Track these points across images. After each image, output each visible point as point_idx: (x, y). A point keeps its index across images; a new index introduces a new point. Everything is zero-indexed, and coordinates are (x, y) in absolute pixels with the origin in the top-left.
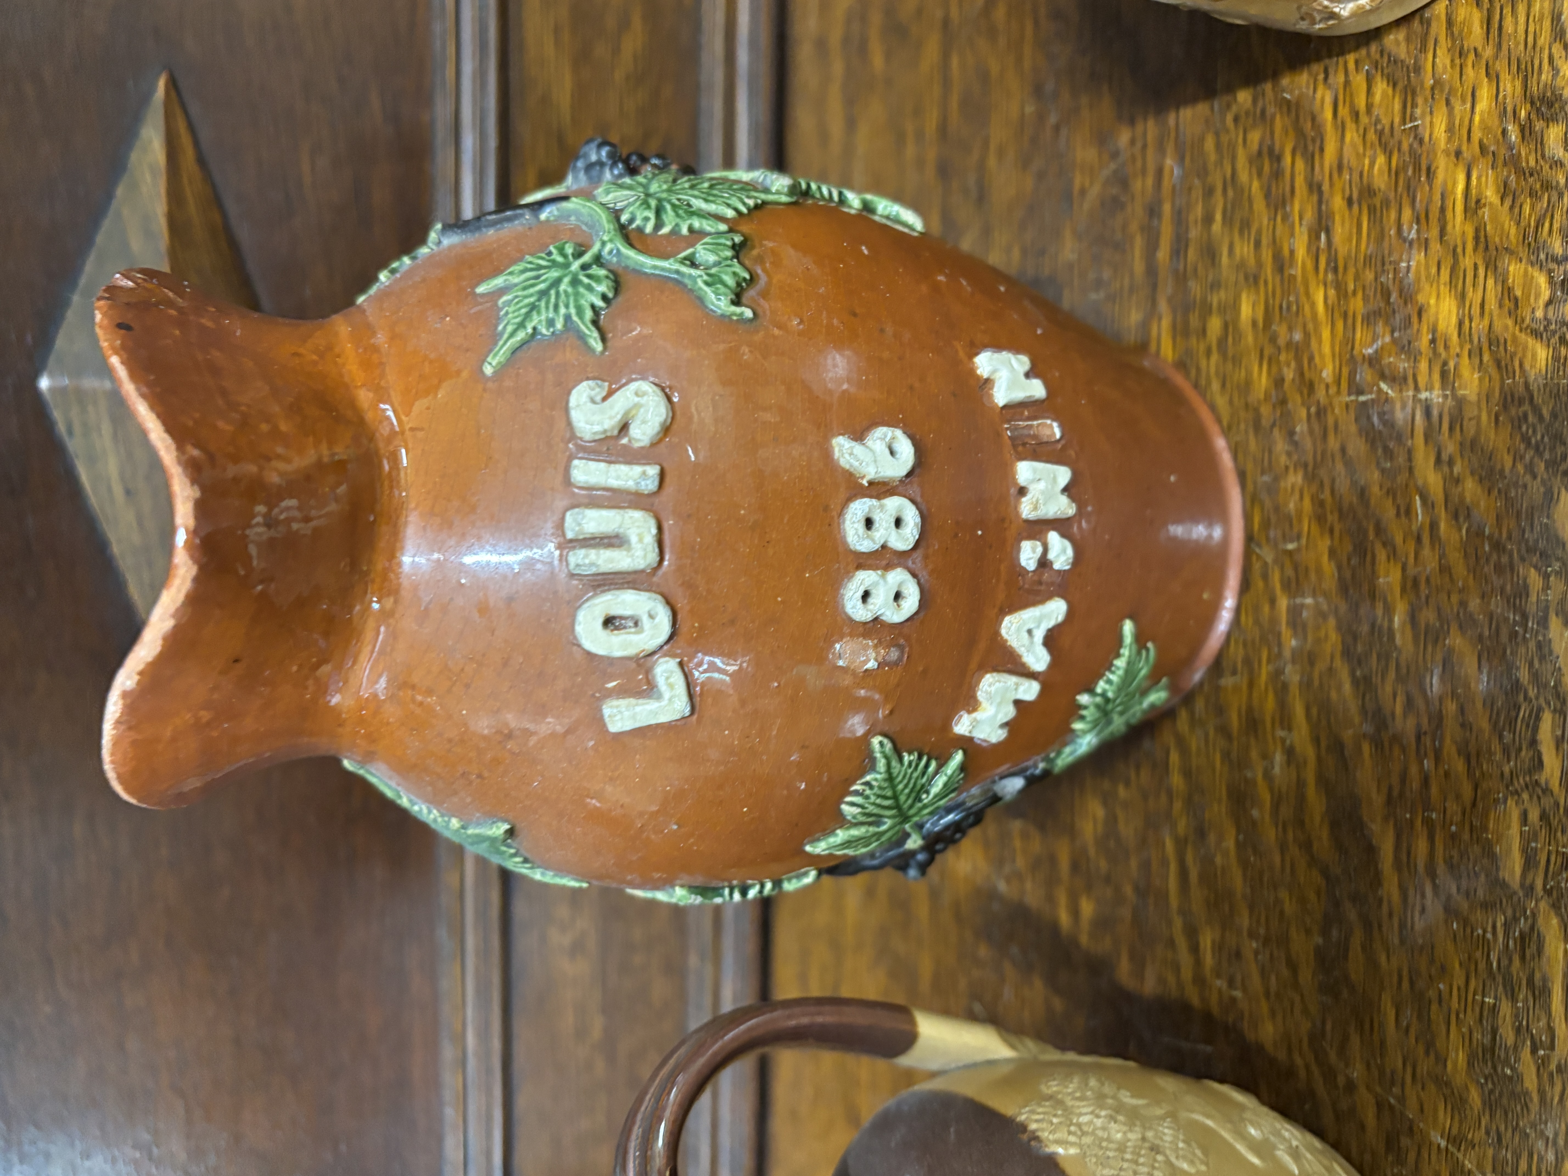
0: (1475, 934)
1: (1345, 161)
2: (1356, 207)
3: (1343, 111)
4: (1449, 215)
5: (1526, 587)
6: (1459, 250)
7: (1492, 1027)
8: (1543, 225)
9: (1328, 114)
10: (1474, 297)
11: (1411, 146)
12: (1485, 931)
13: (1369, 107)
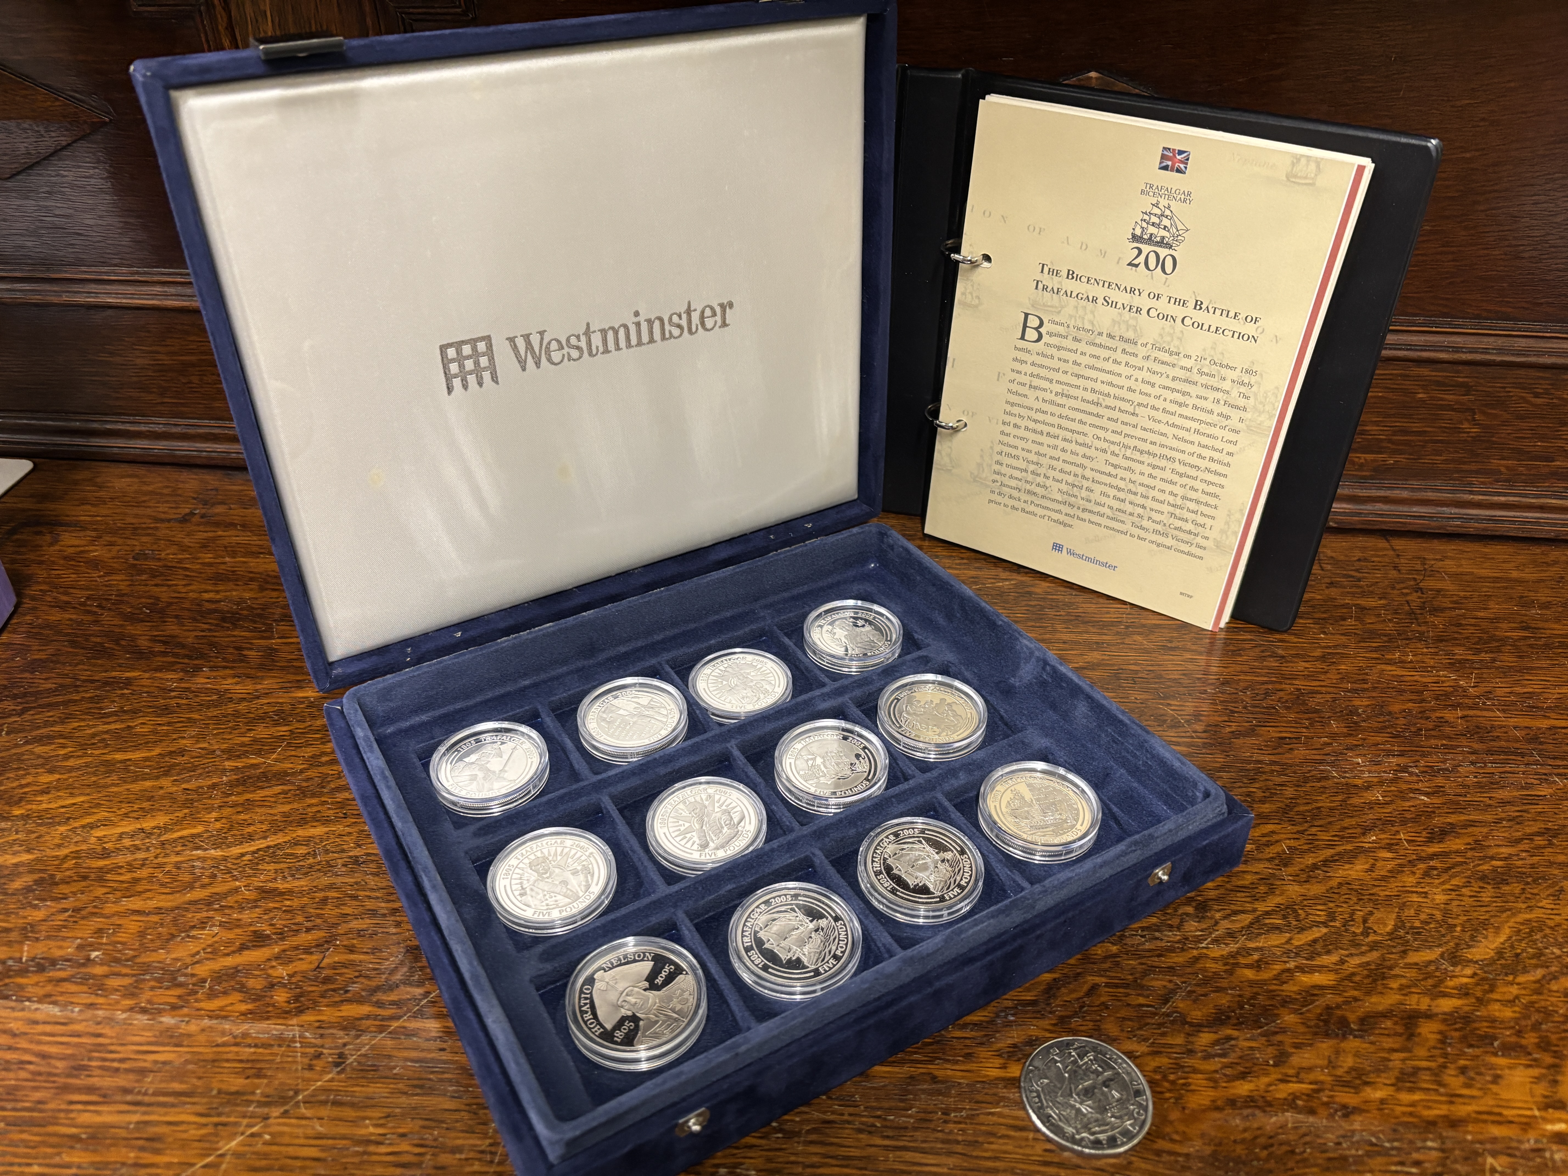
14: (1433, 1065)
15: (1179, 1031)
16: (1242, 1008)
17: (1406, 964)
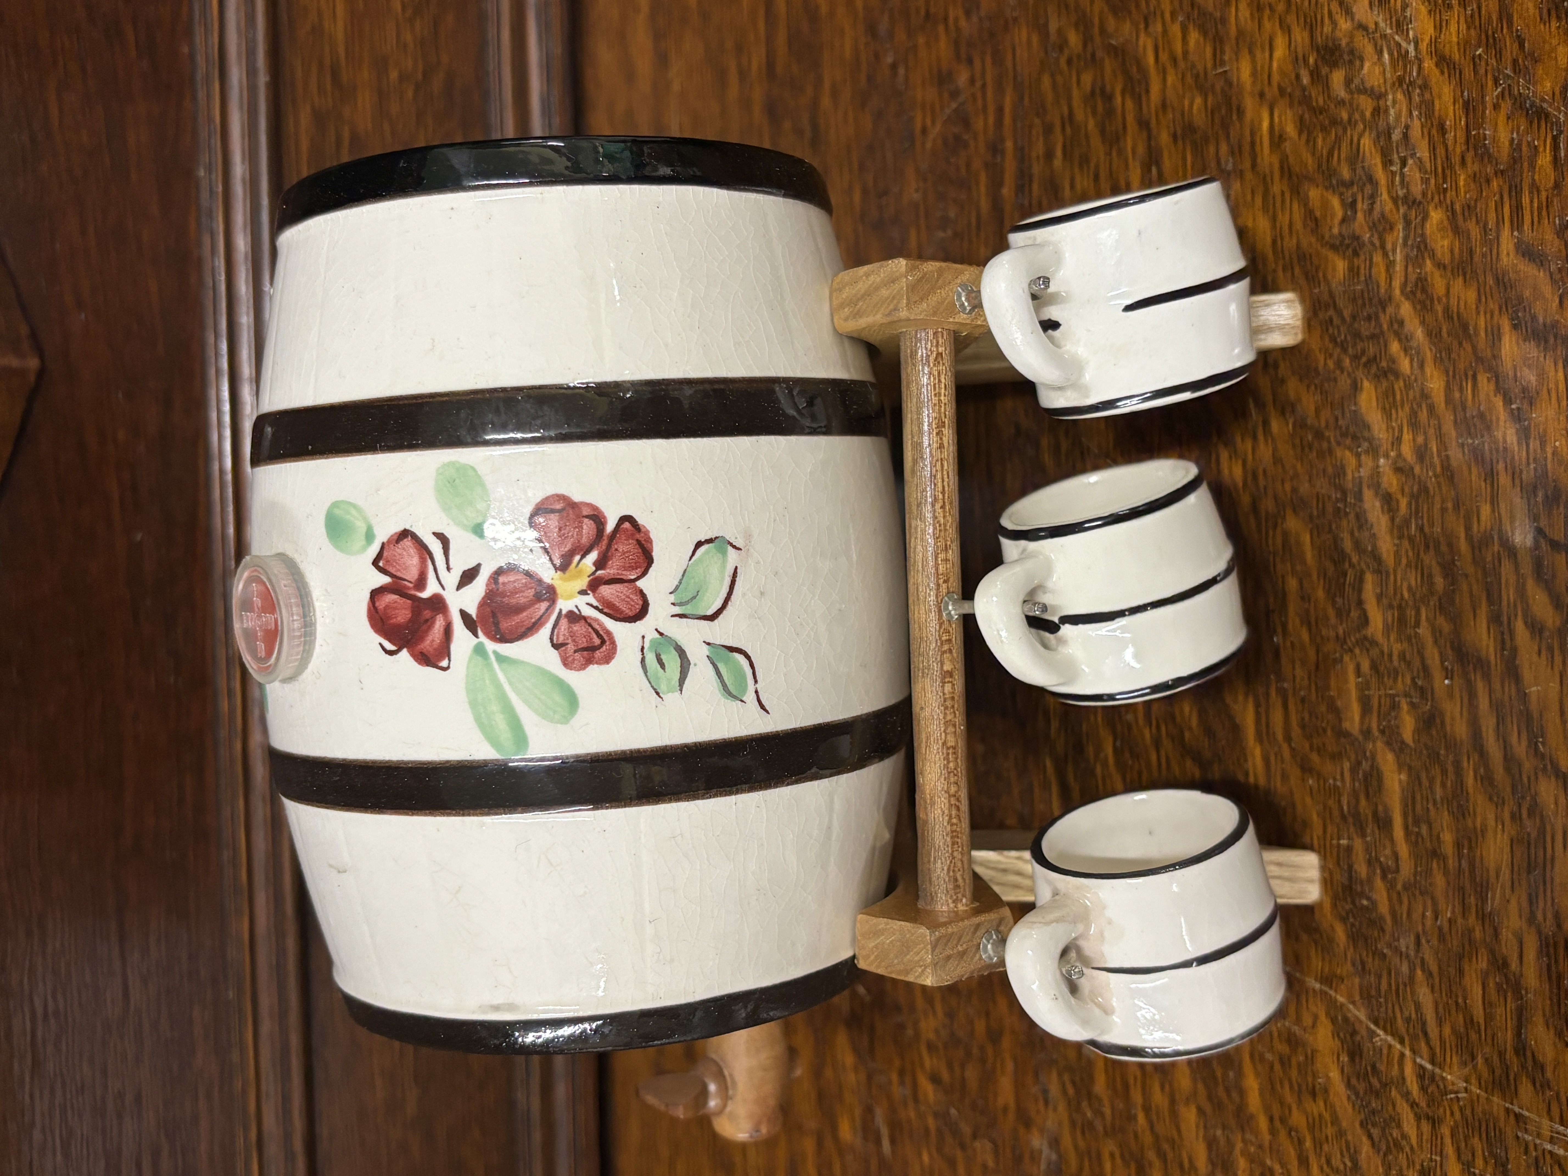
0: (1327, 785)
1: (1168, 102)
2: (1180, 143)
3: (1164, 57)
4: (1258, 149)
5: (1343, 467)
6: (1268, 179)
7: (1348, 864)
8: (1332, 156)
9: (1151, 60)
10: (1284, 219)
11: (1222, 90)
12: (1335, 779)
13: (1185, 53)
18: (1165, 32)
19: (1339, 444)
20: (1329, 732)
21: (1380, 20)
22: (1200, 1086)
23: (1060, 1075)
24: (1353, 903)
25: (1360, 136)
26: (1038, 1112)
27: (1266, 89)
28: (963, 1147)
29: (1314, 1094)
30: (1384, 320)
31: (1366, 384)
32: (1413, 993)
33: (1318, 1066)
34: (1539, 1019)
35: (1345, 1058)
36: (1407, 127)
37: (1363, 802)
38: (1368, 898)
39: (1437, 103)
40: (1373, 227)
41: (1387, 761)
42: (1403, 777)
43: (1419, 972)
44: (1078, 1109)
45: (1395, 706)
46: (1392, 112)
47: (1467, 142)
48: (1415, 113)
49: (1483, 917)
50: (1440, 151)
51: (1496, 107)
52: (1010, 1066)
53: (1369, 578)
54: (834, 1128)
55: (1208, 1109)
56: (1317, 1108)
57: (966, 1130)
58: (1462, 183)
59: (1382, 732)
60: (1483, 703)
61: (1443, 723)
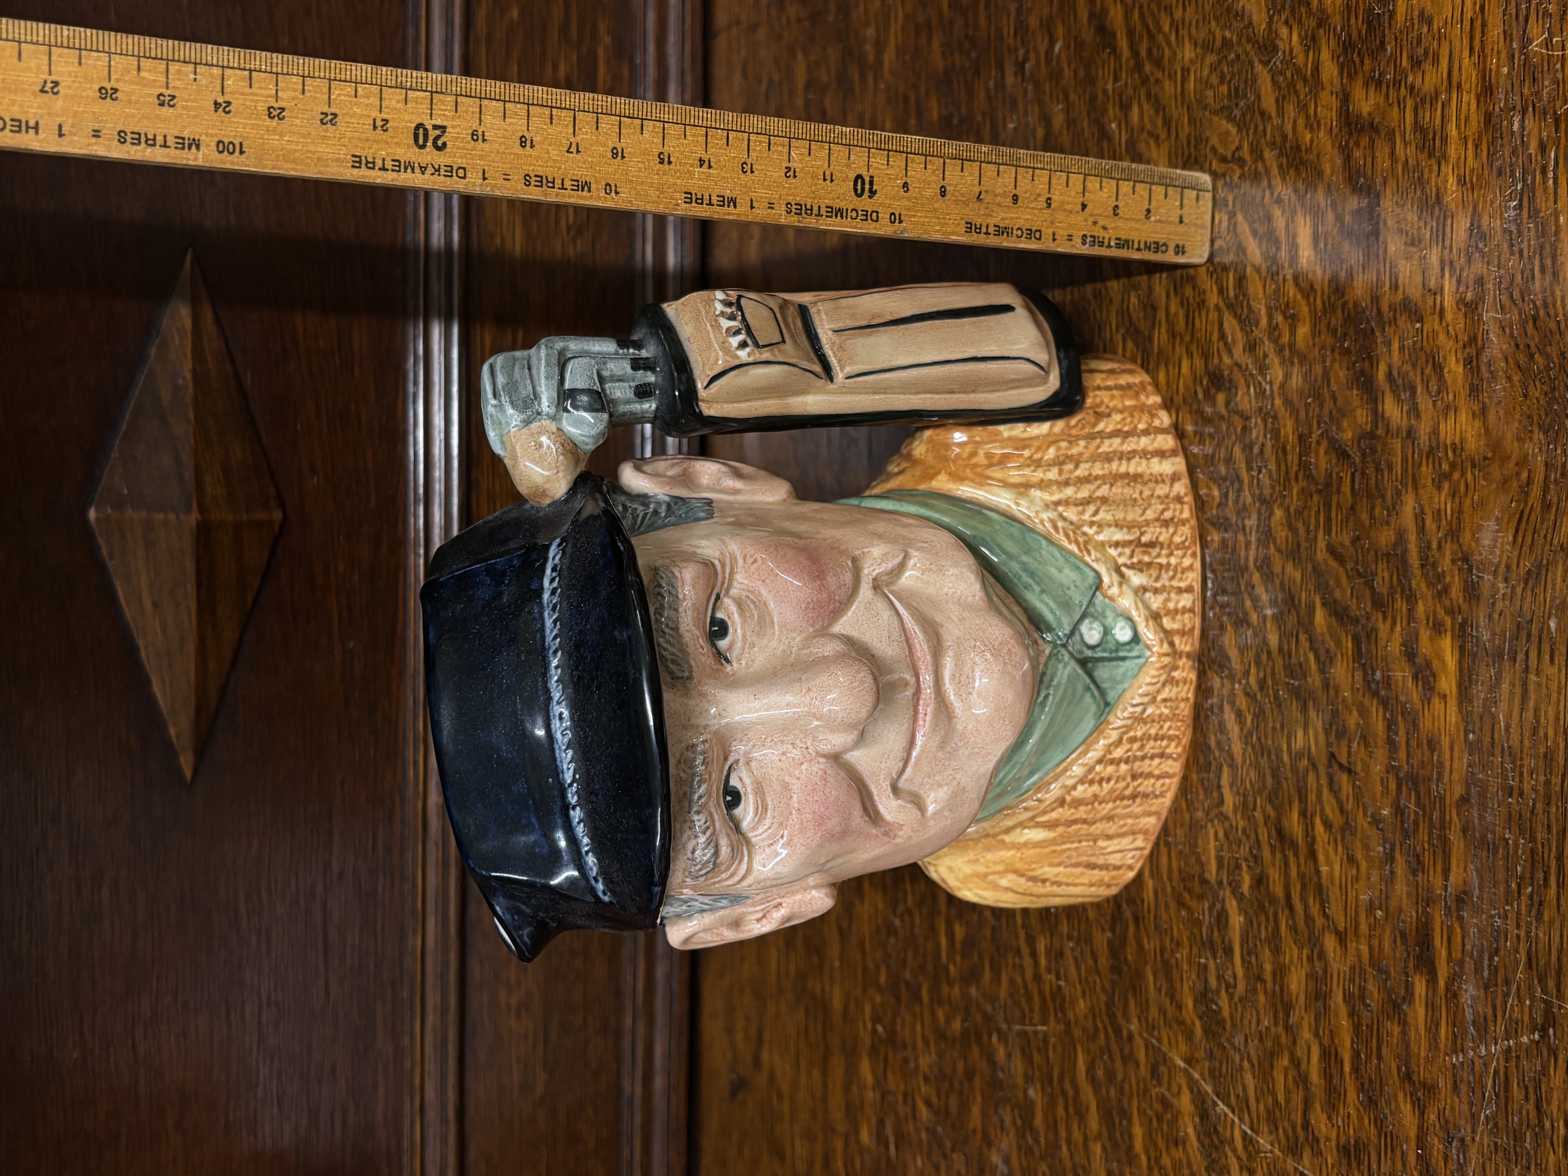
0: (1194, 917)
7: (1205, 978)
12: (1199, 914)
14: (1410, 103)
15: (1385, 444)
16: (1348, 351)
17: (1278, 114)
18: (1111, 338)
19: (1210, 668)
20: (1196, 879)
21: (1249, 362)
22: (1104, 1129)
23: (1012, 1110)
24: (1207, 1006)
25: (1233, 445)
26: (996, 1136)
27: (1175, 398)
28: (945, 1157)
29: (1176, 1144)
30: (1242, 583)
31: (1229, 627)
32: (1242, 1077)
33: (1180, 1123)
34: (1318, 1106)
35: (1197, 1120)
36: (1263, 445)
37: (1216, 934)
38: (1217, 1004)
39: (1282, 431)
40: (1238, 513)
41: (1232, 906)
42: (1242, 919)
43: (1246, 1063)
44: (1023, 1136)
45: (1238, 867)
46: (1254, 432)
47: (1300, 465)
48: (1269, 436)
49: (1288, 1028)
50: (1283, 467)
51: (1318, 443)
52: (979, 1099)
53: (1225, 769)
54: (857, 1132)
55: (1108, 1145)
56: (1179, 1153)
57: (948, 1144)
58: (1295, 493)
59: (1230, 884)
60: (1294, 873)
61: (1268, 883)
